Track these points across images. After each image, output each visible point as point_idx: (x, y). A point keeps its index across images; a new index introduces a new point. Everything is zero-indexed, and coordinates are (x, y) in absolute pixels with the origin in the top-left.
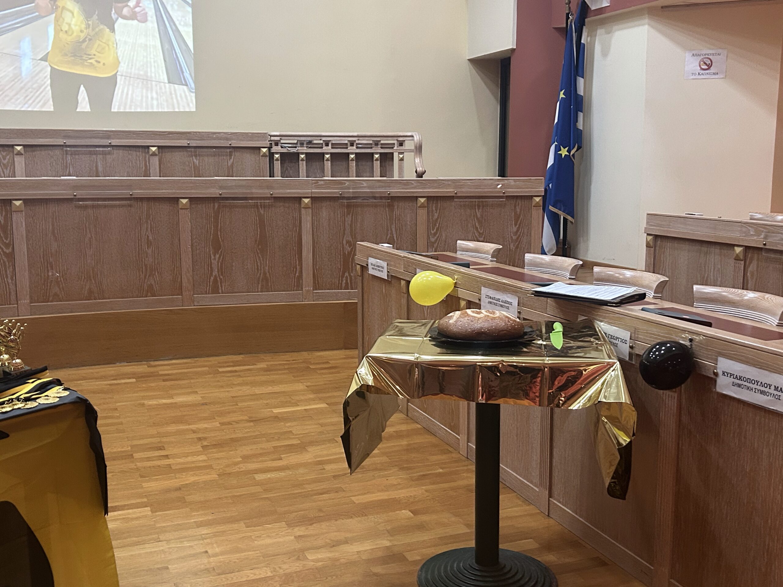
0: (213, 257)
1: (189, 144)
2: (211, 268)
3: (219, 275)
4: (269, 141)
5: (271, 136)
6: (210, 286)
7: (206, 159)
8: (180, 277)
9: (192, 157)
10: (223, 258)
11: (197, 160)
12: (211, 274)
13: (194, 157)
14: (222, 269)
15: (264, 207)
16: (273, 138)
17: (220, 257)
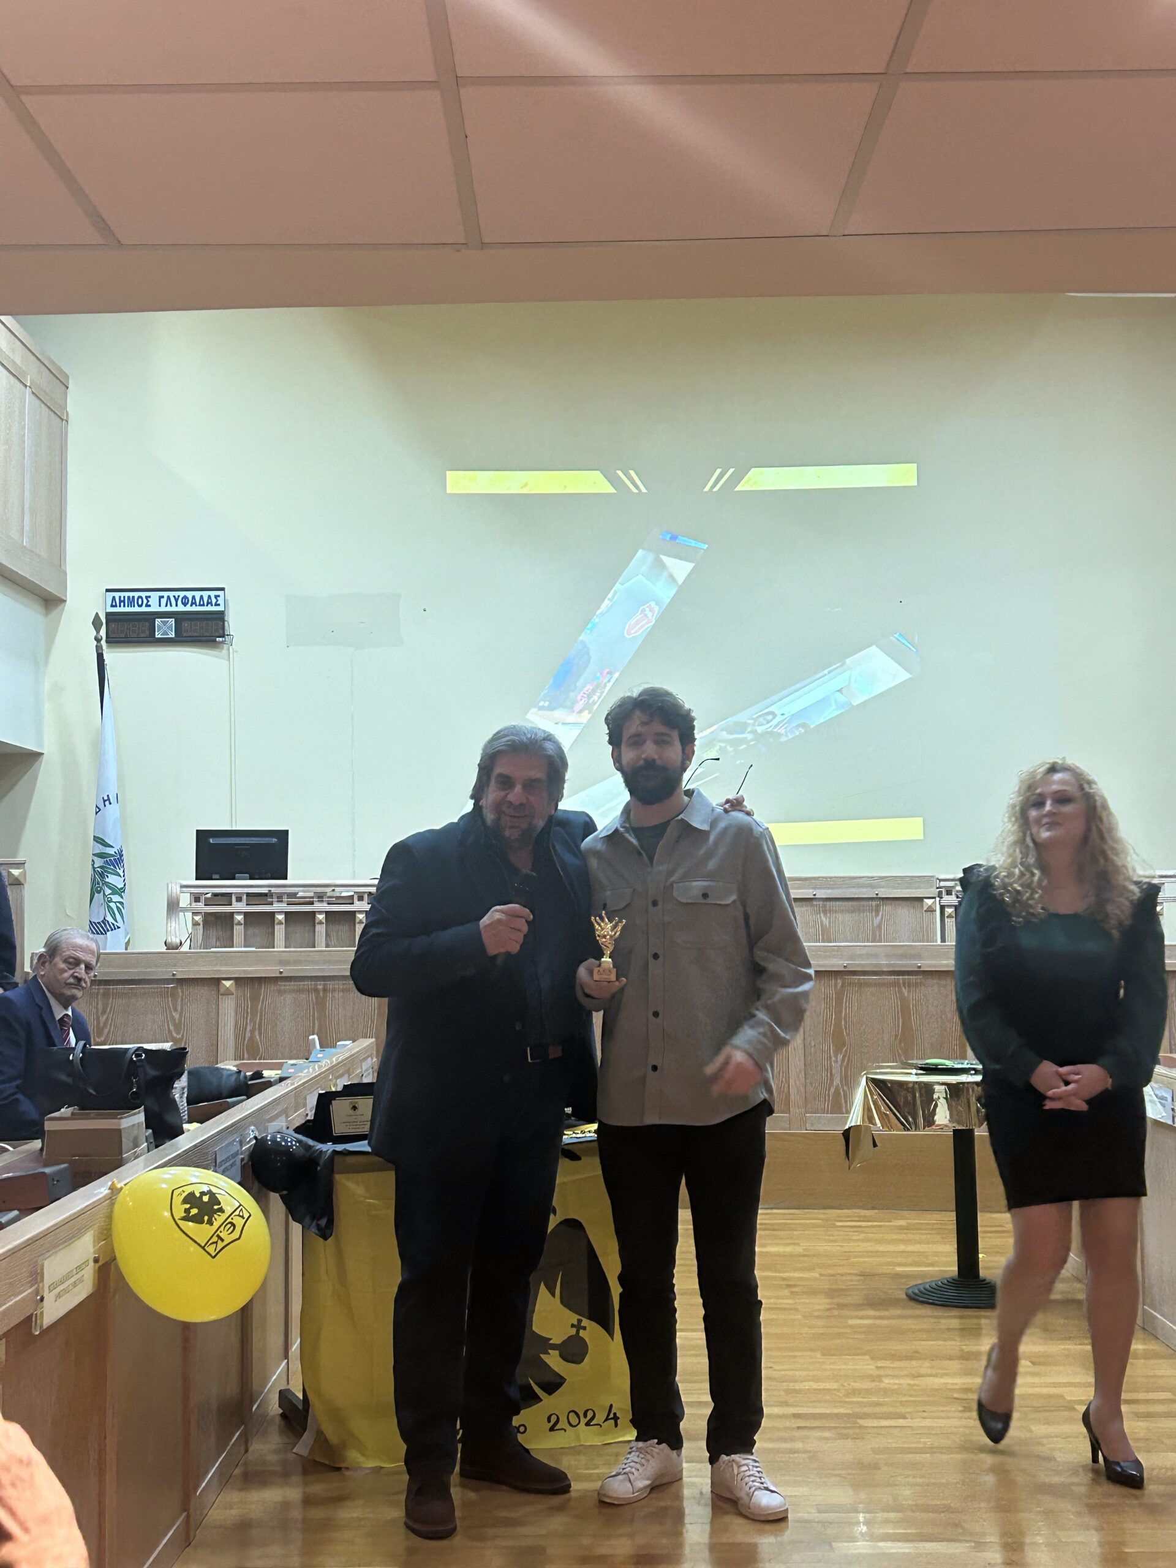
0: (833, 1058)
1: (815, 895)
2: (831, 1074)
3: (842, 1085)
4: (937, 888)
5: (941, 880)
6: (829, 1100)
7: (840, 916)
8: (786, 1085)
9: (820, 914)
10: (848, 1061)
11: (826, 918)
12: (832, 1081)
13: (822, 915)
14: (846, 1076)
15: (909, 986)
16: (942, 884)
17: (843, 1060)
